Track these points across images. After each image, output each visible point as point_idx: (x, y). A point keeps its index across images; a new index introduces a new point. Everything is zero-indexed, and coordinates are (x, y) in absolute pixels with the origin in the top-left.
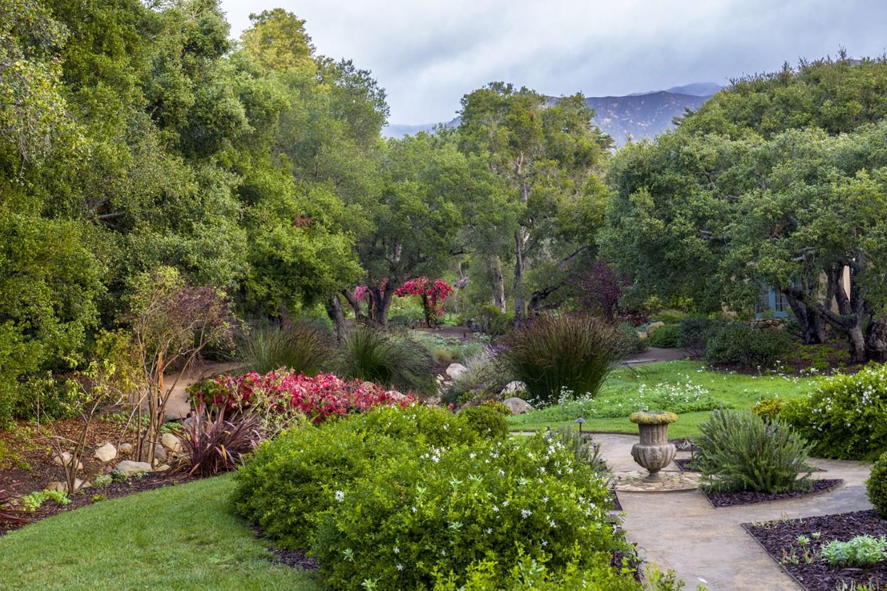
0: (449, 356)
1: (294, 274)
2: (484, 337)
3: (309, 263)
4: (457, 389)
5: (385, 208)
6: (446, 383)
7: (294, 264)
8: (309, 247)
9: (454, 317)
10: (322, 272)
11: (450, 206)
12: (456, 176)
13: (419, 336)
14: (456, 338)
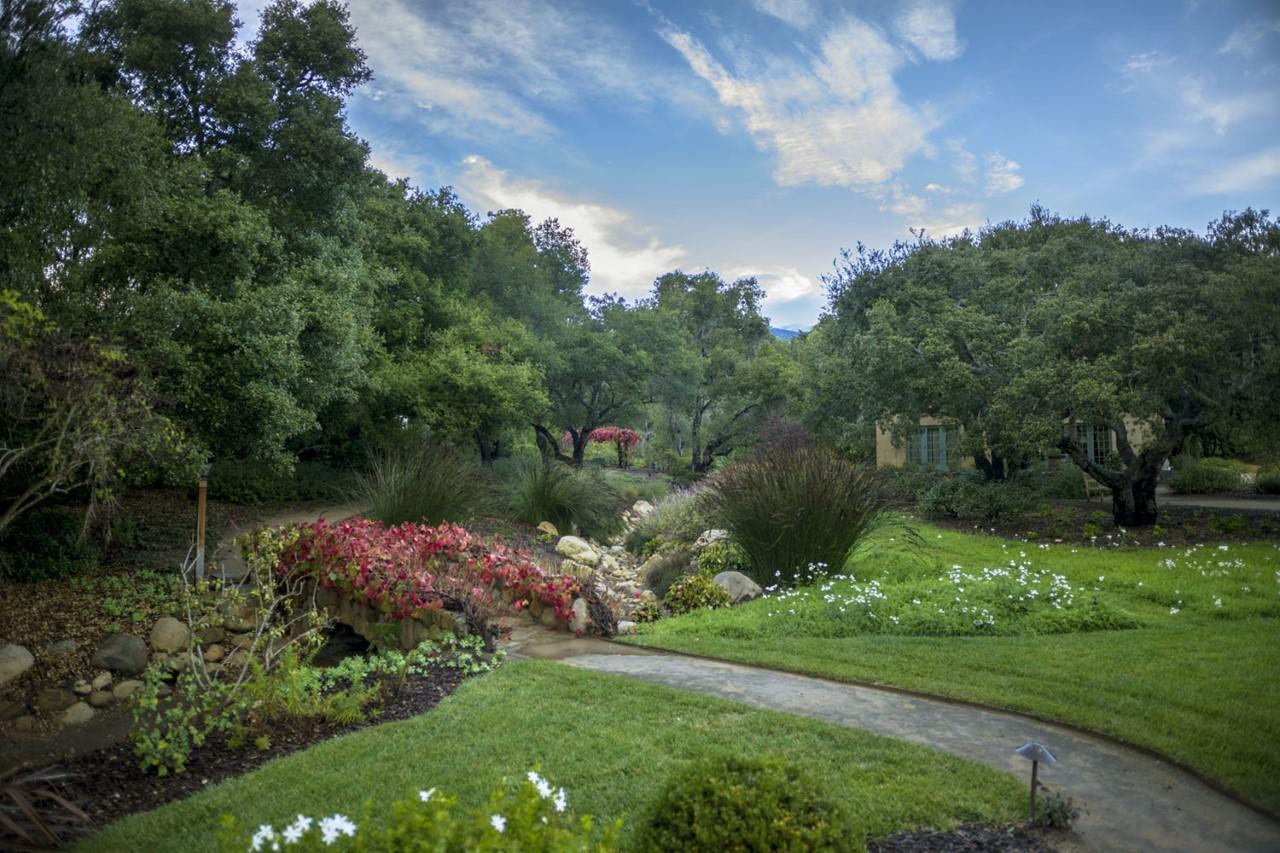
0: (636, 493)
1: (471, 401)
2: (665, 477)
3: (488, 389)
4: (644, 533)
5: (580, 352)
6: (633, 519)
7: (470, 390)
8: (488, 372)
9: (641, 461)
10: (502, 400)
11: (643, 353)
12: (648, 328)
13: (611, 475)
14: (644, 477)
